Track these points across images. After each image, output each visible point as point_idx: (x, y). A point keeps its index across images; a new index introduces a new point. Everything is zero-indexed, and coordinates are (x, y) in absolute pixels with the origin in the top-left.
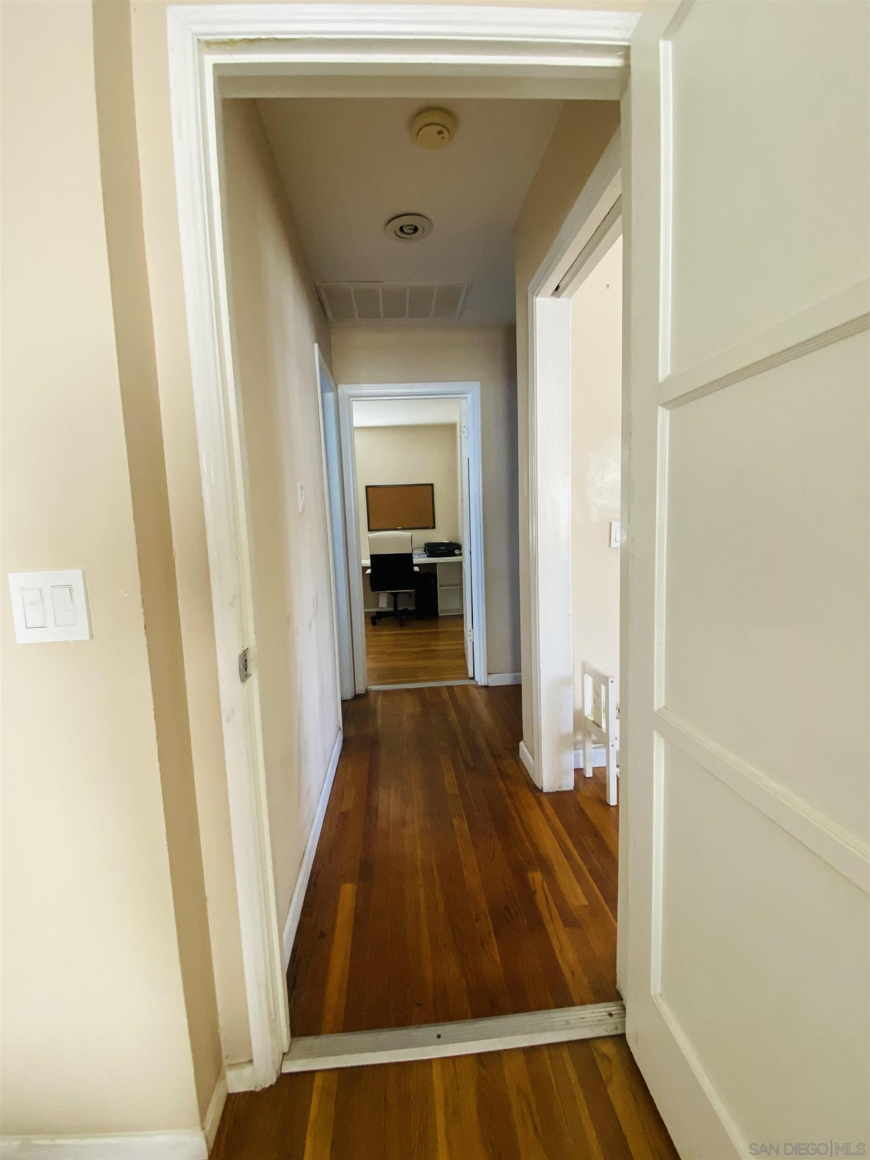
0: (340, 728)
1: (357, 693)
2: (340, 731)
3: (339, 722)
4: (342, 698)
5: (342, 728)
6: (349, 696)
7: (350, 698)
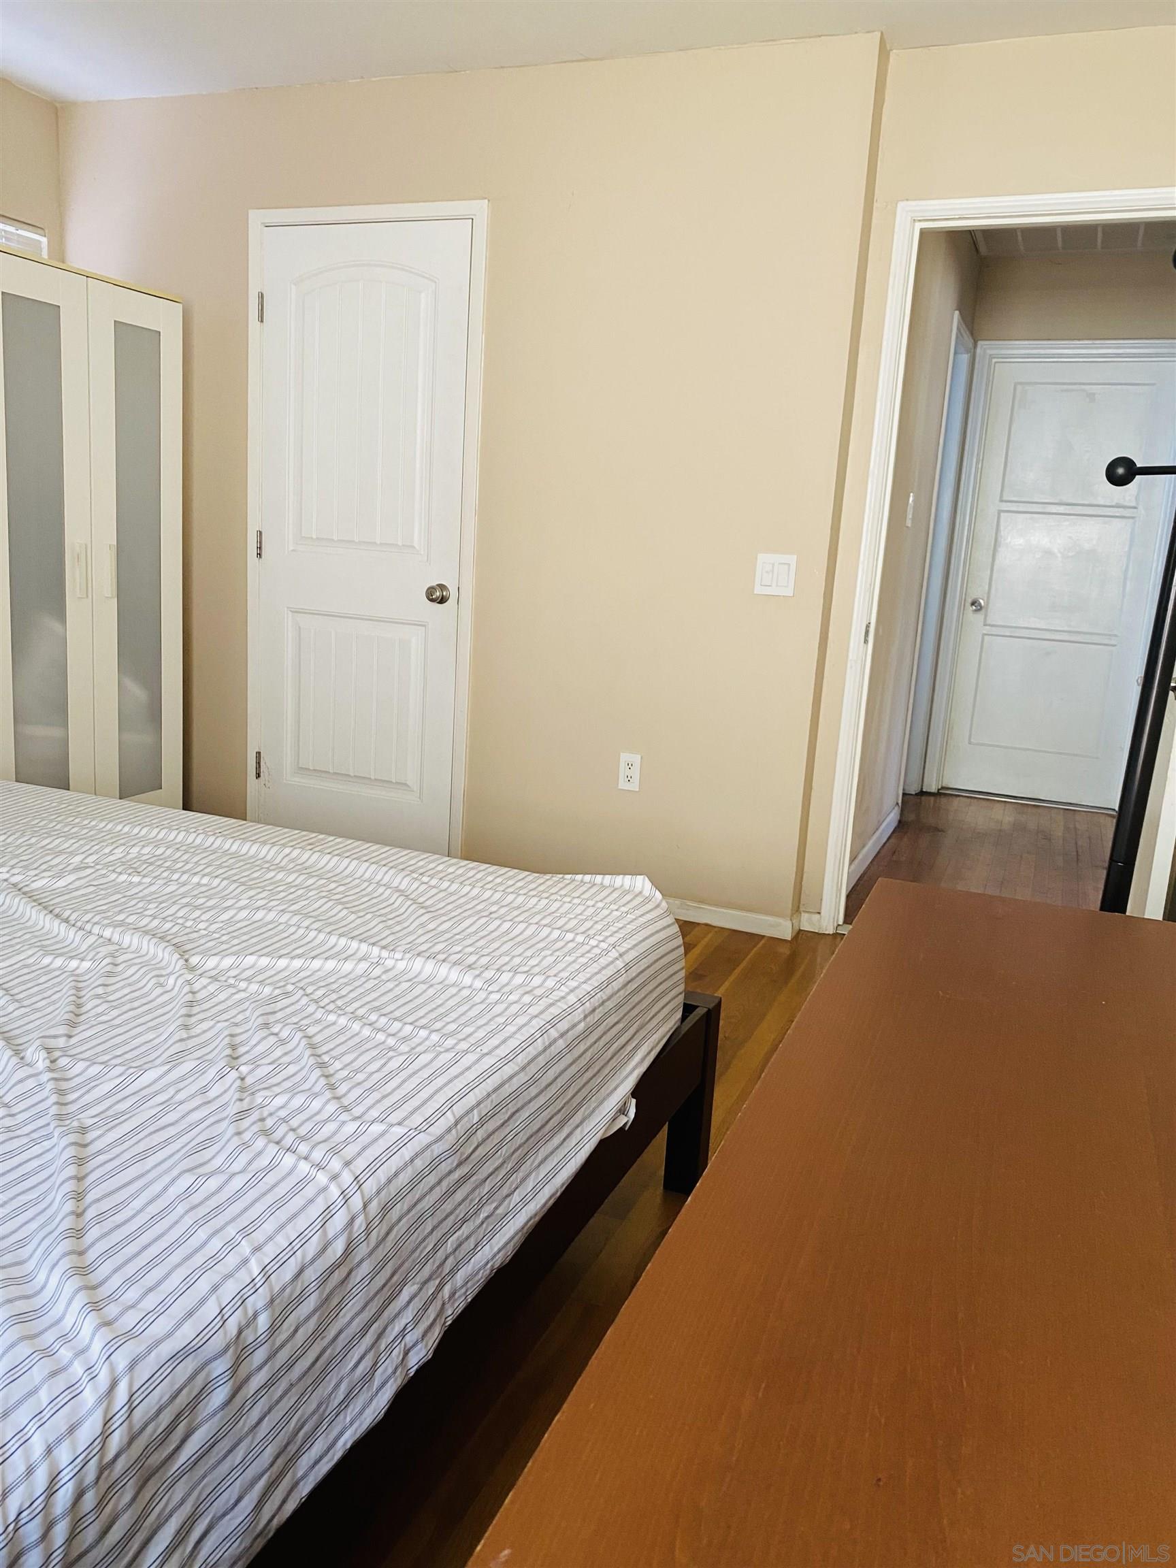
0: (897, 804)
1: (924, 790)
2: (896, 808)
3: (897, 799)
4: (904, 790)
5: (900, 804)
6: (913, 789)
7: (914, 793)
